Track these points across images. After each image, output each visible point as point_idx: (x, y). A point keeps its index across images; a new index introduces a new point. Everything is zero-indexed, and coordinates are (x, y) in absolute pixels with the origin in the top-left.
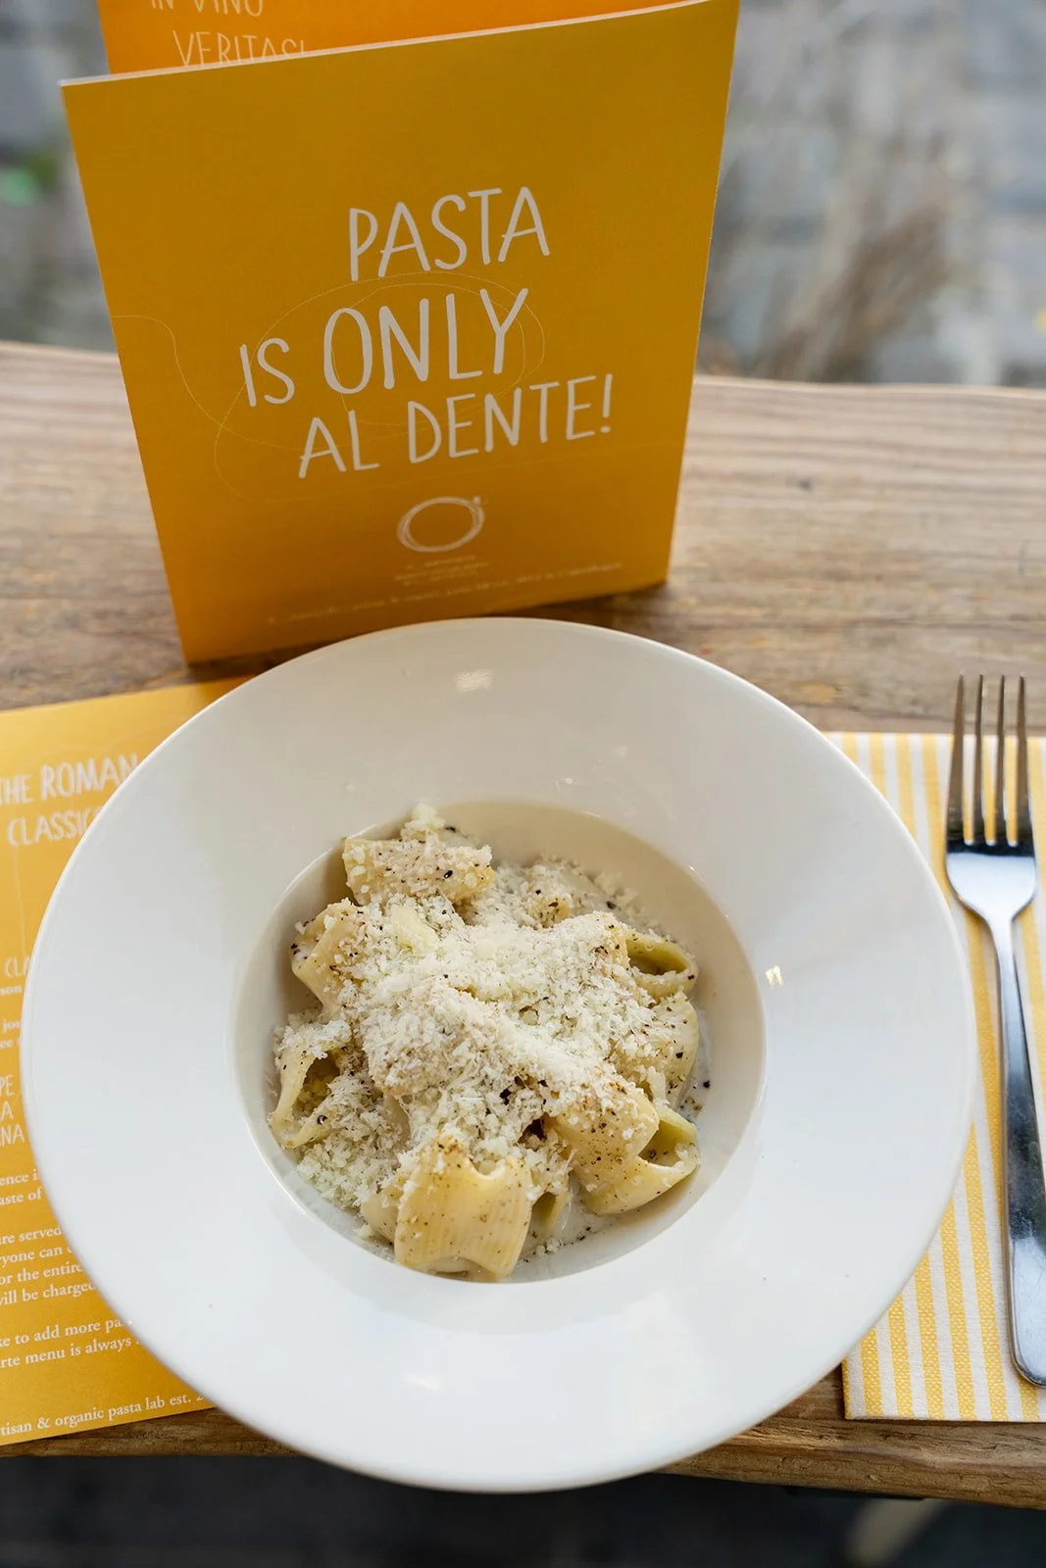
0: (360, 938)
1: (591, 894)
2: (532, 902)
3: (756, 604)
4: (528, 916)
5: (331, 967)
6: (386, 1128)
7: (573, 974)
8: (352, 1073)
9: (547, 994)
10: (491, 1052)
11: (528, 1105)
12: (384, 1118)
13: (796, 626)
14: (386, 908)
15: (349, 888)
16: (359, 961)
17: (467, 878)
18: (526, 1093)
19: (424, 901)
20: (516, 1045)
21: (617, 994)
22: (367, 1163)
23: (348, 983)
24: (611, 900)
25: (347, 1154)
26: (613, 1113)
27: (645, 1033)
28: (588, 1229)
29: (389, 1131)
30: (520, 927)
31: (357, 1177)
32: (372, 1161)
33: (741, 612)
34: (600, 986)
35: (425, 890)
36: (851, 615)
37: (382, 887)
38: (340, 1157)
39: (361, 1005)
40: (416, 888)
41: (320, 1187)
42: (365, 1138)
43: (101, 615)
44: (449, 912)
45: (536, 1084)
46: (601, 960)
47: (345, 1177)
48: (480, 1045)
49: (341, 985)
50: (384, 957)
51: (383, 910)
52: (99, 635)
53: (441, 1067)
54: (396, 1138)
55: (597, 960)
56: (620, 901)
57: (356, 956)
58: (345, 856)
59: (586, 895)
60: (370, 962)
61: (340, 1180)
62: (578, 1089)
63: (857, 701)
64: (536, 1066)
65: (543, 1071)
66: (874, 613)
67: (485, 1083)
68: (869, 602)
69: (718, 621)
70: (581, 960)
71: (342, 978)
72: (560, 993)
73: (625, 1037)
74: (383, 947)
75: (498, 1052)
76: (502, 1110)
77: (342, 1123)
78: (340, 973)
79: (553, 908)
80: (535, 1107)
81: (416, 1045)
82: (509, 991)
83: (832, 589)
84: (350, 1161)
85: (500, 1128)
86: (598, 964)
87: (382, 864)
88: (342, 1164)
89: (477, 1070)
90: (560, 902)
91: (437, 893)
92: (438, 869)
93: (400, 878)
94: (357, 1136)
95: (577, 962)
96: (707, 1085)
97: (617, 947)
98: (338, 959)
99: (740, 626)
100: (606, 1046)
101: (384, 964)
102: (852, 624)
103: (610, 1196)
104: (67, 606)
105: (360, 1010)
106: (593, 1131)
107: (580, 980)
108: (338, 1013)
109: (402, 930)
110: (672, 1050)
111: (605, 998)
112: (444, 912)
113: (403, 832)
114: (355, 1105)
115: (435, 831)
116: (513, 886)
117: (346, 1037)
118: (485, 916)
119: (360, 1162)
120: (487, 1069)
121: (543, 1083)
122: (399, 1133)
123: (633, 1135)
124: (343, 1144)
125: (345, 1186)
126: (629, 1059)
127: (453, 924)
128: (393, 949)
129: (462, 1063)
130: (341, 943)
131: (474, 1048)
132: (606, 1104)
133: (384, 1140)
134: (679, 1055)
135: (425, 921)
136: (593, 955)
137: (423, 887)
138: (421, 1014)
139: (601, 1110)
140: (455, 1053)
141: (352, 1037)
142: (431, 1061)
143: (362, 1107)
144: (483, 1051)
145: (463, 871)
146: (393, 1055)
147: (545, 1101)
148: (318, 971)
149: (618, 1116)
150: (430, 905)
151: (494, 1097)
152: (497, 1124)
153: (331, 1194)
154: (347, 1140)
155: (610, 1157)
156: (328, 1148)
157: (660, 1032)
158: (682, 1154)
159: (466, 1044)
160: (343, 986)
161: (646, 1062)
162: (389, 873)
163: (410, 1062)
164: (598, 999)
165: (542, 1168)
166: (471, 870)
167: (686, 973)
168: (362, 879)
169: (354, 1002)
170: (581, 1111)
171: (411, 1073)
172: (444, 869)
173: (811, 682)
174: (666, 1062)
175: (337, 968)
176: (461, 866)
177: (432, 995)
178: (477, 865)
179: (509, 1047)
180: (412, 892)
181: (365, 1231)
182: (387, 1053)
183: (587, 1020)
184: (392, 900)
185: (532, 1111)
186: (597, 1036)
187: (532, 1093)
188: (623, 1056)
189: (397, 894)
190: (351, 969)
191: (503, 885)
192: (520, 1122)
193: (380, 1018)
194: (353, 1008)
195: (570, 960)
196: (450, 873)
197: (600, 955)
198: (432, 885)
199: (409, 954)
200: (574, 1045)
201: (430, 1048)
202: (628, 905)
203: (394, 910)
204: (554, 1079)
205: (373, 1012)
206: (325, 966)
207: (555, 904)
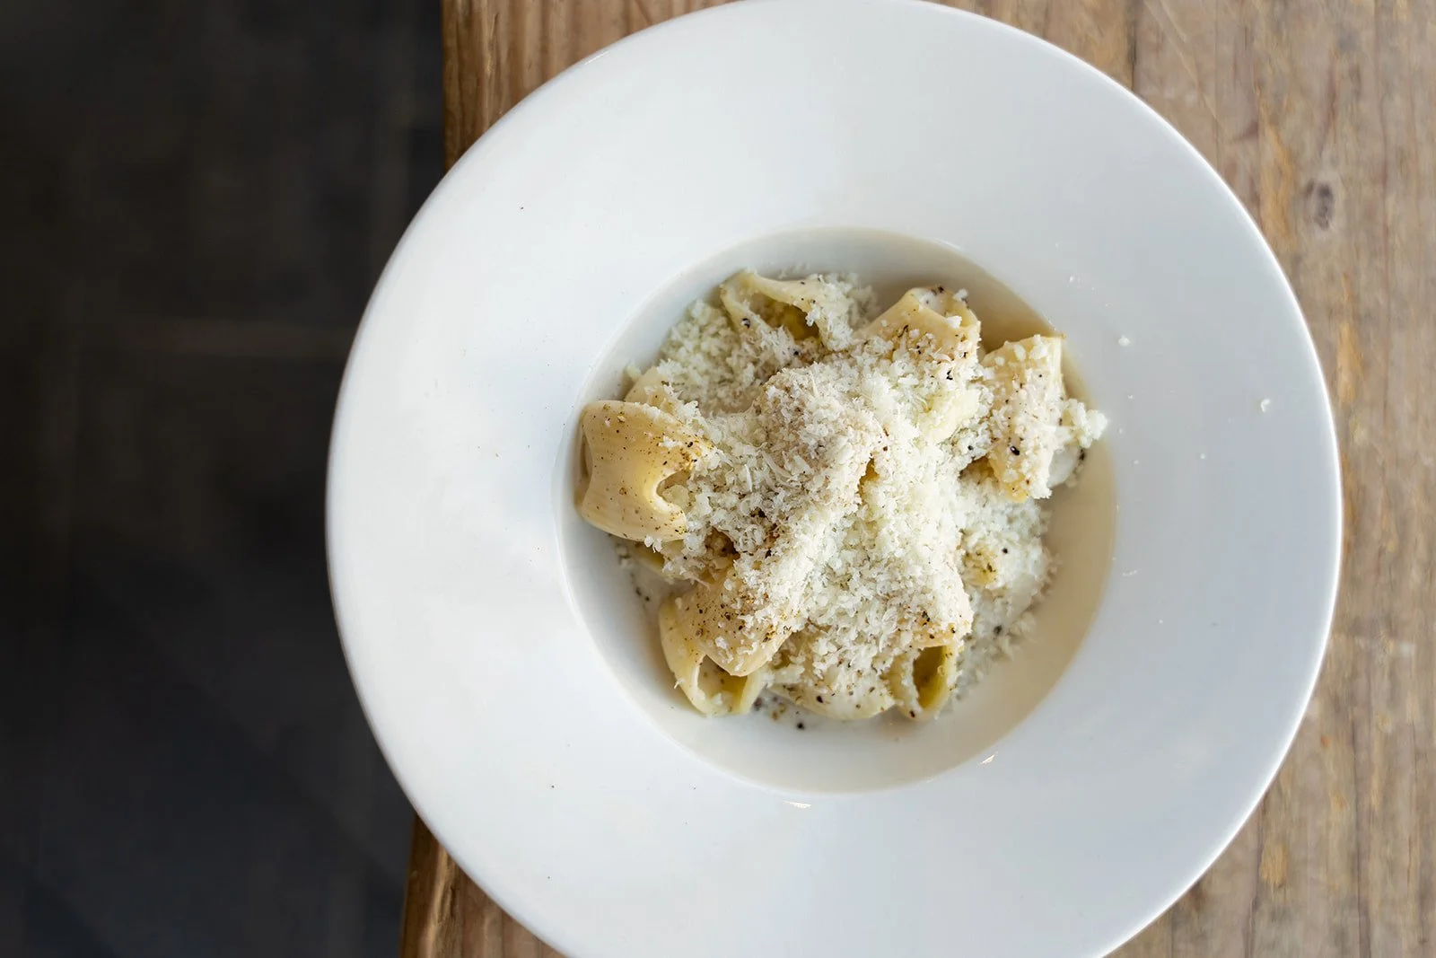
0: (935, 356)
1: (1010, 609)
2: (993, 545)
3: (1387, 798)
4: (976, 540)
5: (907, 326)
6: (738, 390)
7: (895, 587)
8: (796, 353)
9: (873, 558)
10: (801, 499)
11: (749, 536)
12: (747, 389)
13: (1358, 845)
14: (978, 384)
15: (1002, 345)
16: (912, 355)
17: (1012, 471)
18: (759, 535)
19: (985, 425)
20: (809, 524)
21: (881, 634)
22: (707, 373)
23: (890, 345)
24: (1005, 631)
25: (715, 352)
26: (740, 628)
27: (840, 663)
28: (648, 599)
29: (734, 393)
30: (962, 531)
31: (690, 363)
32: (707, 377)
33: (1375, 783)
34: (886, 617)
35: (997, 427)
36: (1374, 907)
37: (1001, 380)
38: (710, 344)
39: (865, 359)
40: (999, 416)
41: (682, 326)
42: (731, 371)
43: (1356, 74)
44: (972, 453)
45: (767, 546)
46: (915, 618)
47: (691, 349)
48: (808, 485)
49: (889, 338)
50: (916, 382)
51: (973, 382)
52: (1331, 73)
53: (784, 445)
54: (727, 401)
55: (915, 615)
56: (1005, 642)
57: (918, 354)
58: (1038, 337)
59: (1007, 603)
60: (910, 367)
61: (689, 345)
62: (762, 589)
63: (1265, 907)
64: (786, 546)
65: (780, 553)
66: (1378, 933)
67: (769, 492)
68: (1392, 928)
69: (1363, 756)
70: (911, 596)
71: (895, 338)
72: (873, 574)
73: (833, 641)
74: (927, 382)
75: (804, 505)
76: (744, 510)
77: (746, 346)
78: (900, 336)
79: (985, 567)
80: (745, 544)
81: (806, 417)
82: (875, 517)
83: (1410, 887)
84: (709, 356)
85: (724, 508)
86: (910, 616)
87: (1029, 378)
88: (704, 346)
89: (782, 483)
90: (992, 574)
91: (994, 439)
92: (1022, 439)
93: (1011, 398)
94: (732, 361)
95: (909, 592)
96: (800, 726)
97: (932, 637)
98: (914, 333)
99: (1358, 781)
100: (822, 621)
101: (910, 381)
102: (1363, 908)
103: (671, 623)
104: (1366, 36)
105: (859, 359)
106: (722, 606)
107: (891, 594)
108: (860, 336)
109: (948, 400)
110: (824, 692)
111: (873, 622)
112: (970, 448)
113: (1073, 401)
114: (764, 357)
115: (1075, 437)
116: (1017, 525)
117: (832, 345)
118: (973, 492)
119: (705, 365)
120: (782, 494)
121: (769, 554)
122: (733, 404)
123: (720, 648)
124: (726, 347)
125: (682, 350)
126: (810, 646)
127: (957, 458)
128: (925, 392)
129: (788, 466)
130: (930, 336)
131: (805, 479)
132: (749, 620)
133: (727, 388)
134: (819, 699)
135: (961, 427)
136: (918, 610)
137: (999, 422)
138: (841, 421)
139: (742, 614)
140: (797, 458)
141: (834, 351)
142: (790, 432)
143: (761, 364)
144: (803, 489)
145: (1020, 467)
146: (797, 393)
147: (751, 555)
148: (904, 314)
149: (738, 633)
150: (980, 433)
151: (756, 501)
152: (728, 505)
153: (676, 336)
154: (730, 350)
155: (702, 623)
156: (722, 332)
157: (843, 679)
158: (718, 699)
159: (806, 468)
160: (887, 340)
161: (809, 664)
162: (1016, 385)
163: (789, 411)
164: (872, 614)
165: (685, 552)
166: (1022, 476)
167: (917, 708)
168: (1011, 357)
169: (870, 353)
170: (738, 593)
171: (777, 412)
172: (1022, 446)
173: (1287, 855)
174: (811, 684)
175: (905, 333)
176: (1026, 465)
177: (859, 432)
178: (1028, 482)
179: (806, 517)
180: (995, 412)
181: (634, 372)
182: (801, 386)
183: (848, 602)
184: (986, 390)
185: (740, 541)
186: (832, 612)
187: (759, 541)
188: (813, 638)
189: (992, 395)
190: (903, 347)
191: (1018, 512)
192: (730, 528)
193: (845, 380)
194: (863, 351)
195: (911, 584)
196: (1016, 452)
197: (920, 617)
198: (1003, 433)
199: (921, 409)
200: (818, 586)
201: (802, 433)
202: (999, 648)
203: (975, 392)
204: (773, 565)
205: (855, 372)
206: (908, 319)
207: (990, 568)
